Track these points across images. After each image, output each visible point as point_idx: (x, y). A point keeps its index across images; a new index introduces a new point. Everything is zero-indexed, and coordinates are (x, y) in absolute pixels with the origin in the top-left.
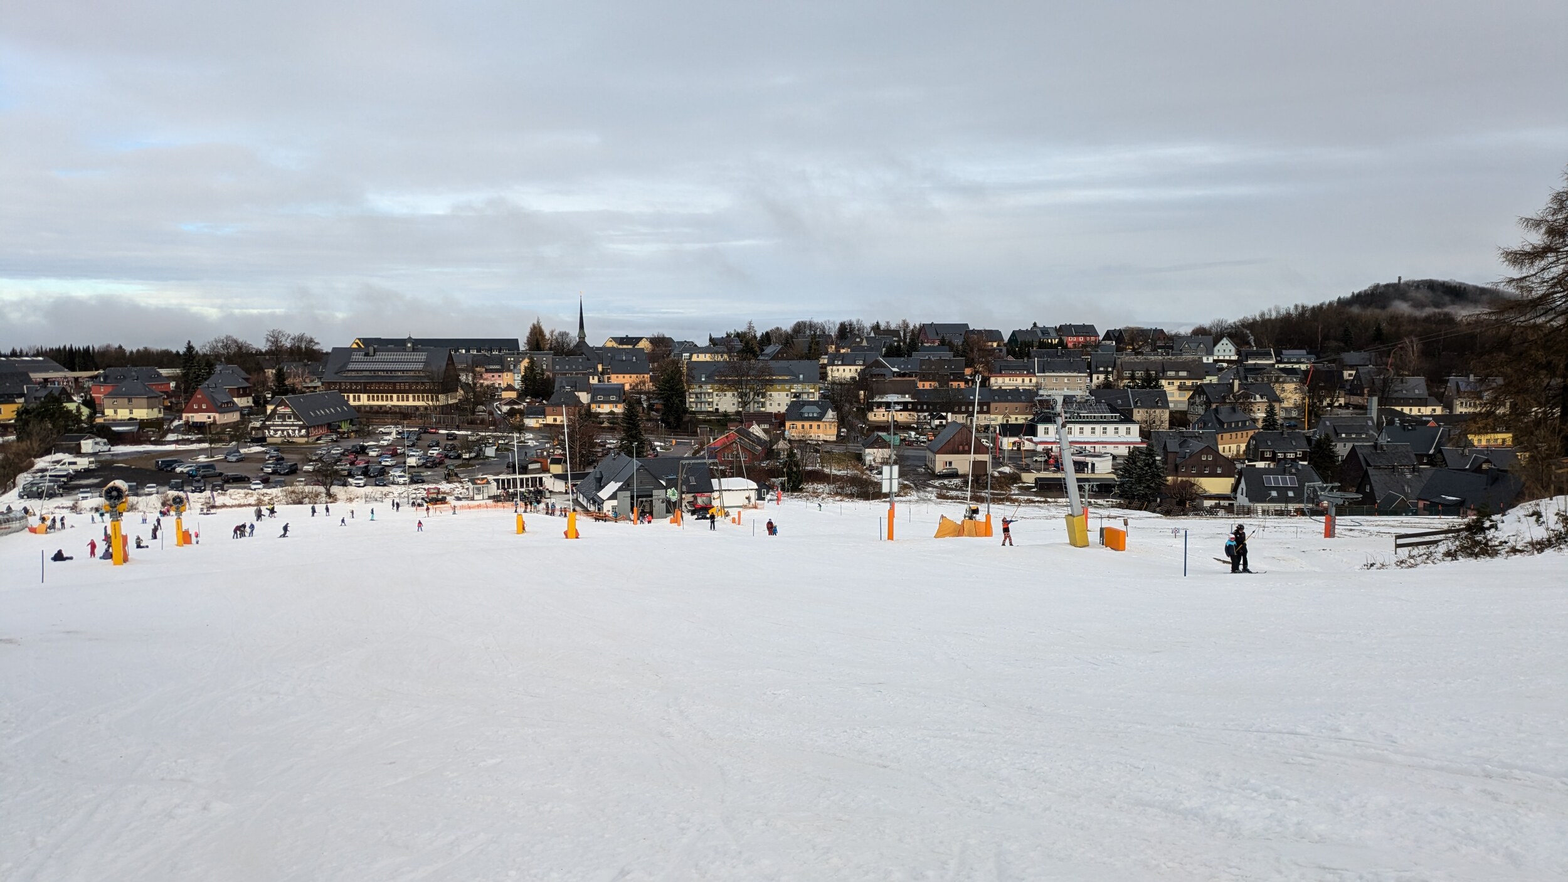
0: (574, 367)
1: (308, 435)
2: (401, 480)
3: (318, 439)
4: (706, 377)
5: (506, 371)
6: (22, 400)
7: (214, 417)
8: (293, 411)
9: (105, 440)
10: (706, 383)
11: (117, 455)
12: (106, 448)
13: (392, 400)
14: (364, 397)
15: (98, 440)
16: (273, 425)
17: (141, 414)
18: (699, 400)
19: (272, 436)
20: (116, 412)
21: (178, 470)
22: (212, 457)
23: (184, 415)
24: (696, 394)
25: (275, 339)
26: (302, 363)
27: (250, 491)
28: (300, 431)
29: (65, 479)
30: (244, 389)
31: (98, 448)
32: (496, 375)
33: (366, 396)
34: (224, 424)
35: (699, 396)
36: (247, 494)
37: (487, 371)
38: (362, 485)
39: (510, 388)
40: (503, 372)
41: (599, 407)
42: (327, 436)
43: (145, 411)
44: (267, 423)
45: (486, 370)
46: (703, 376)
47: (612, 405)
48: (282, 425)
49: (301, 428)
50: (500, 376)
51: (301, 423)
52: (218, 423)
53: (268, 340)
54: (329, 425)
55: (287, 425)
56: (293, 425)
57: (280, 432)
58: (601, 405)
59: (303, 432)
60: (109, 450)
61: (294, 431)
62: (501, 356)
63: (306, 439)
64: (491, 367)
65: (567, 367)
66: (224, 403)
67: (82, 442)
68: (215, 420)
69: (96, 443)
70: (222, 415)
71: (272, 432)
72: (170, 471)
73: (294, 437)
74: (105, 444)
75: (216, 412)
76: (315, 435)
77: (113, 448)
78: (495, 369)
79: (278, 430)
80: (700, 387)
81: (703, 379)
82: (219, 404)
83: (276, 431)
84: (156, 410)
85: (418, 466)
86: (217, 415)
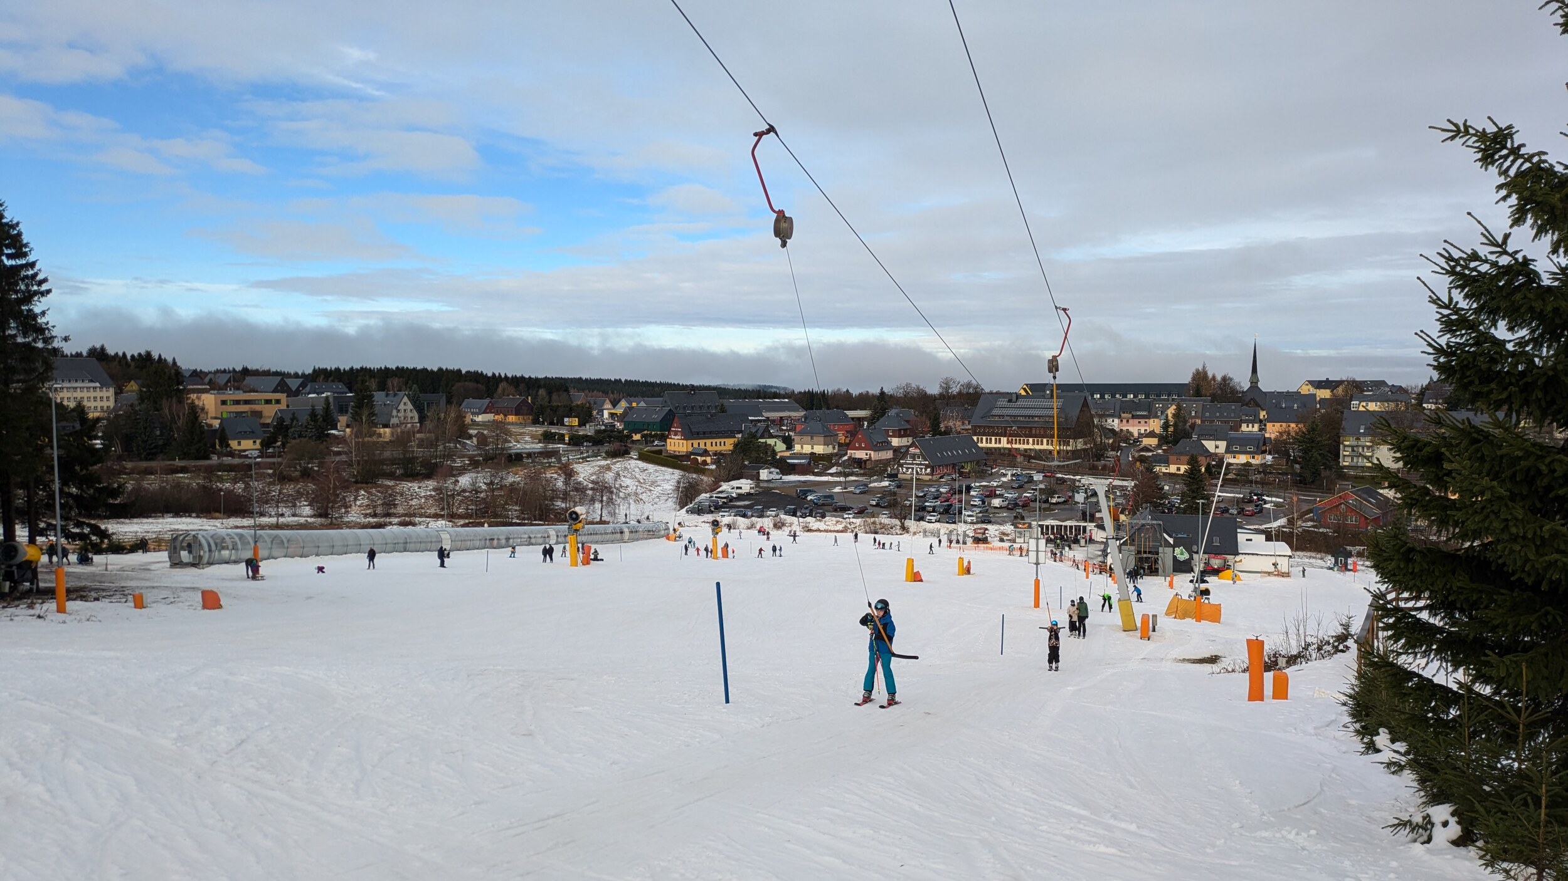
0: (1225, 414)
1: (932, 474)
2: (969, 519)
3: (942, 477)
4: (1365, 429)
5: (1153, 418)
6: (740, 436)
7: (870, 454)
8: (921, 452)
9: (778, 470)
10: (1364, 435)
11: (789, 482)
12: (778, 477)
13: (1028, 443)
14: (1004, 440)
15: (772, 470)
16: (906, 464)
17: (819, 449)
18: (1355, 454)
19: (904, 473)
20: (802, 447)
21: (809, 498)
22: (845, 488)
23: (849, 451)
24: (1353, 447)
25: (947, 385)
26: (963, 408)
27: (841, 520)
28: (926, 470)
29: (725, 500)
30: (905, 430)
31: (772, 477)
32: (1143, 421)
33: (1005, 439)
34: (877, 461)
35: (1355, 449)
36: (837, 522)
37: (1134, 417)
38: (934, 521)
39: (1152, 434)
40: (1149, 418)
41: (1234, 457)
42: (949, 475)
43: (822, 447)
44: (901, 461)
45: (1133, 415)
46: (1363, 427)
47: (1248, 456)
48: (913, 464)
49: (927, 466)
50: (1146, 422)
51: (927, 462)
52: (873, 459)
53: (941, 386)
54: (954, 466)
55: (917, 464)
56: (921, 464)
57: (910, 470)
58: (1237, 456)
59: (929, 470)
60: (781, 479)
61: (921, 469)
62: (1150, 402)
63: (930, 477)
64: (1138, 413)
65: (1218, 414)
66: (880, 443)
67: (761, 471)
68: (870, 457)
69: (770, 473)
70: (877, 453)
71: (904, 470)
72: (804, 499)
73: (921, 474)
74: (777, 473)
75: (872, 450)
76: (939, 474)
77: (784, 477)
78: (1141, 415)
79: (909, 468)
80: (1358, 439)
81: (1362, 431)
82: (875, 443)
83: (908, 468)
84: (831, 446)
85: (1001, 508)
86: (872, 453)
